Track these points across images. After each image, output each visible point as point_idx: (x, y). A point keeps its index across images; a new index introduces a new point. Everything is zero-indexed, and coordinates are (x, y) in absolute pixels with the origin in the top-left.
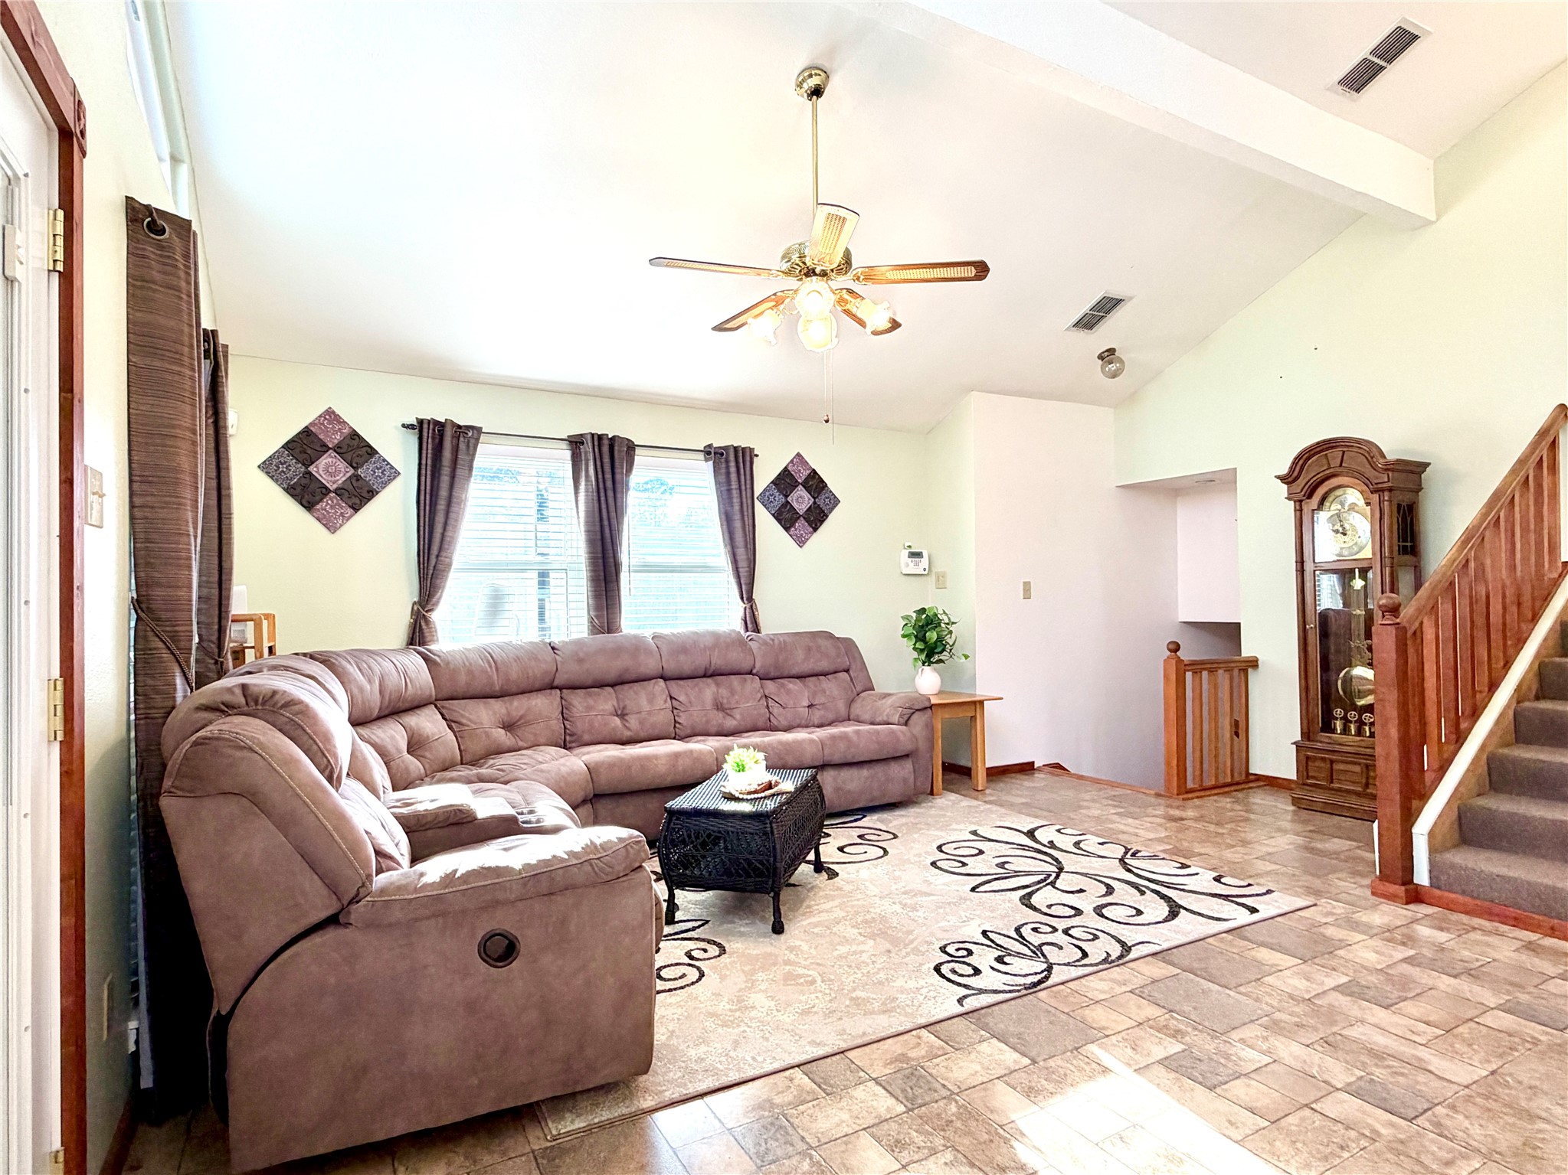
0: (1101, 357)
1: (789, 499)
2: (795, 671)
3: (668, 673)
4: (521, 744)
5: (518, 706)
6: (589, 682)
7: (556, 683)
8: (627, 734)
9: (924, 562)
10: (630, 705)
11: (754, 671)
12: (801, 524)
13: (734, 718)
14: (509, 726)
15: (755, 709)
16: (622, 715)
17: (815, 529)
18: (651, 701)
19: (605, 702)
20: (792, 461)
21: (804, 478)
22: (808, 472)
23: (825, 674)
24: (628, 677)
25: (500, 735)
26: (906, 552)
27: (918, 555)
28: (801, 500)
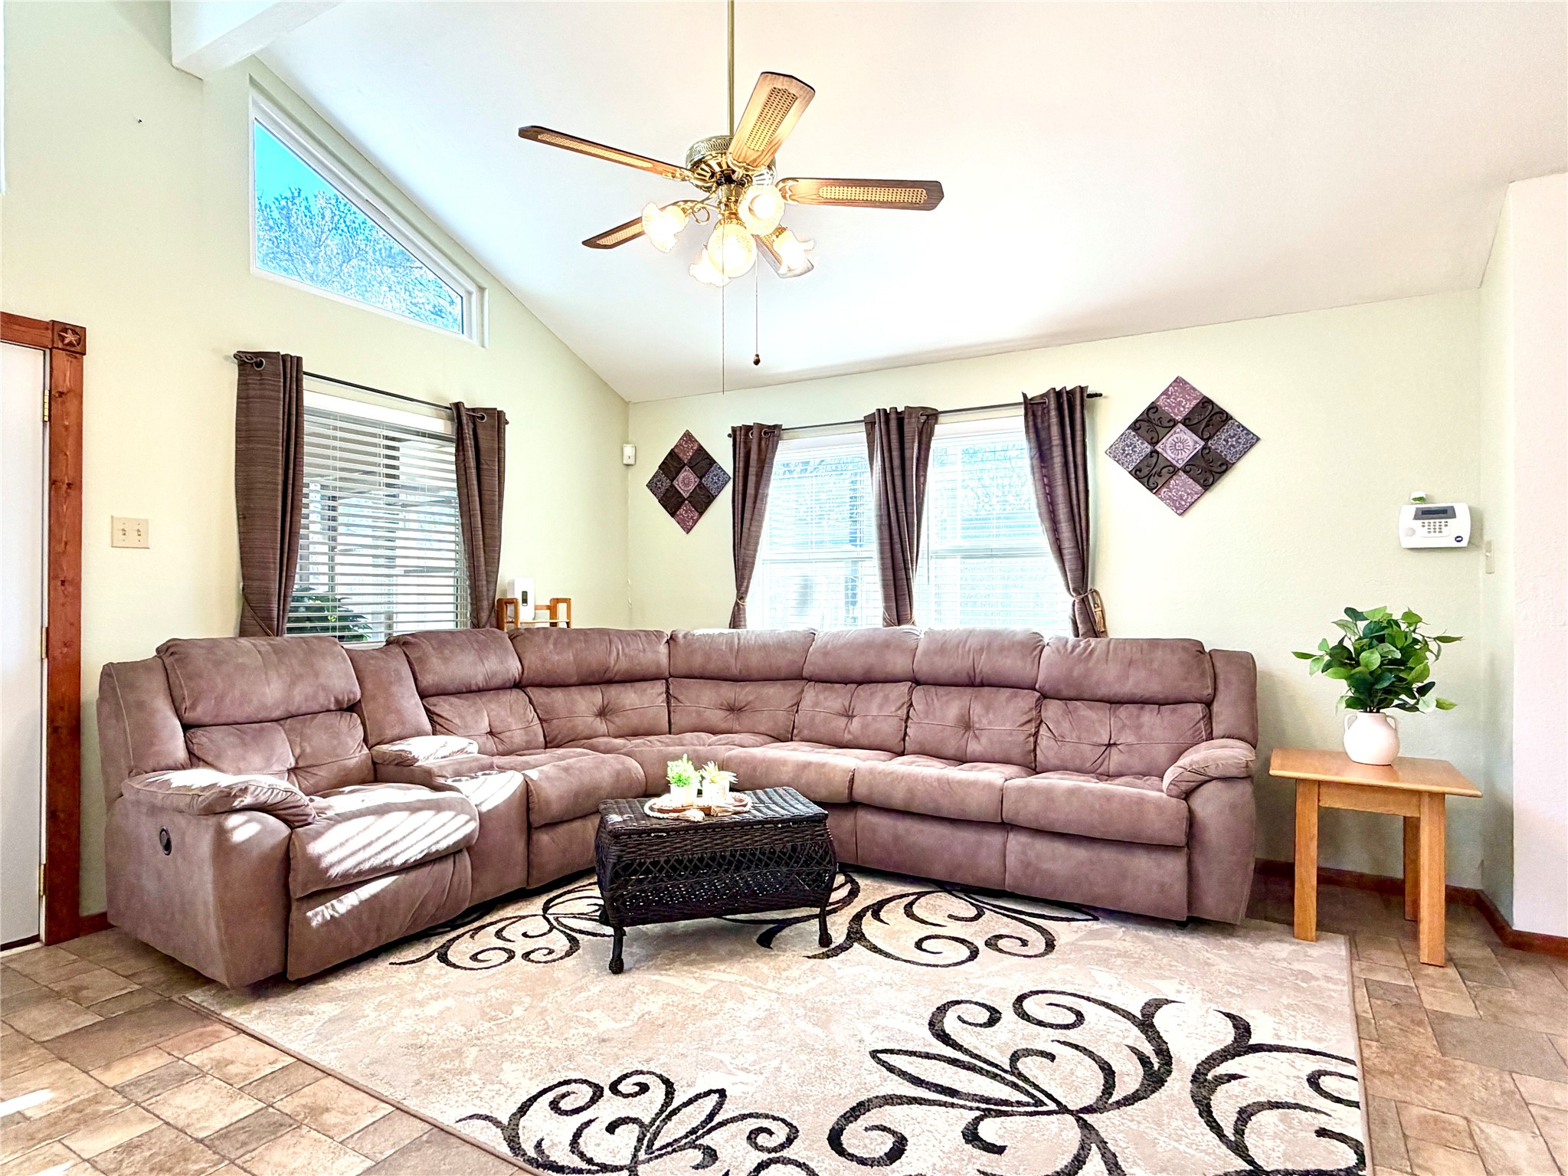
1: (1159, 448)
3: (919, 676)
4: (737, 727)
5: (744, 693)
6: (834, 676)
7: (805, 674)
8: (847, 737)
9: (1460, 525)
10: (859, 707)
11: (1037, 687)
12: (1182, 483)
13: (980, 744)
14: (733, 709)
15: (1011, 734)
16: (849, 715)
17: (1207, 487)
18: (881, 707)
19: (833, 700)
20: (1165, 393)
21: (1185, 413)
22: (1195, 402)
23: (1160, 703)
24: (877, 675)
25: (716, 717)
26: (1411, 510)
27: (1446, 513)
28: (1181, 445)
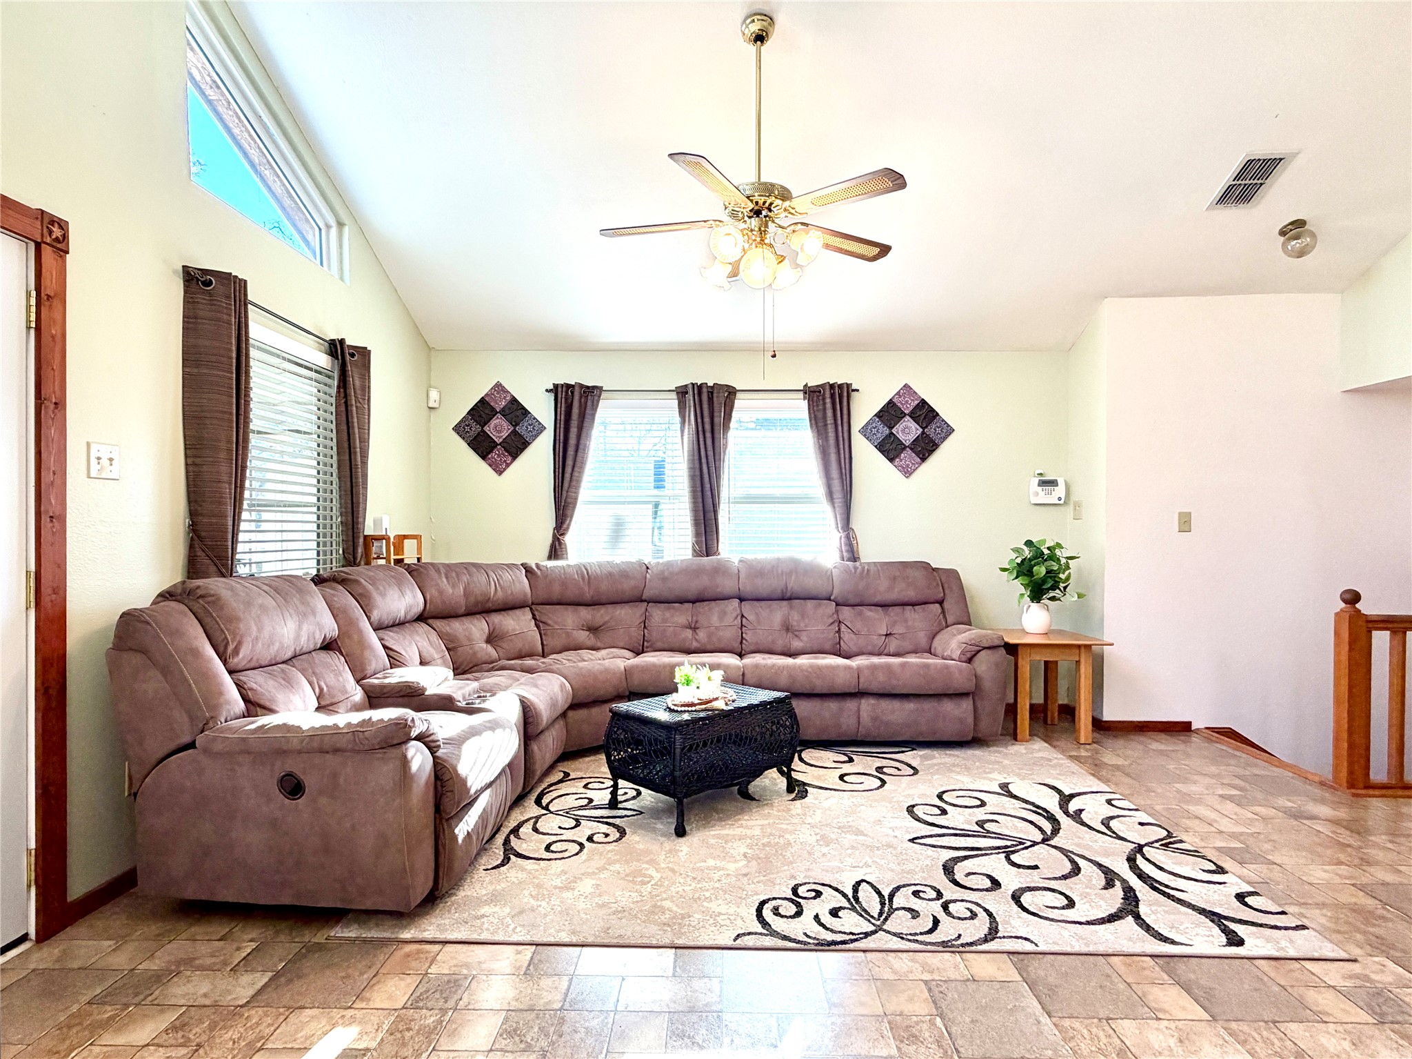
0: (1283, 233)
1: (894, 431)
2: (877, 599)
3: (743, 595)
4: (599, 644)
5: (600, 615)
6: (671, 597)
7: (644, 598)
8: (695, 645)
9: (1060, 491)
10: (703, 620)
11: (832, 598)
12: (907, 456)
13: (802, 641)
14: (593, 629)
15: (823, 633)
16: (694, 628)
17: (923, 459)
18: (721, 619)
19: (681, 616)
20: (898, 393)
21: (911, 408)
22: (916, 402)
23: (913, 604)
24: (707, 595)
25: (583, 636)
26: (1036, 480)
27: (1053, 483)
28: (908, 431)
